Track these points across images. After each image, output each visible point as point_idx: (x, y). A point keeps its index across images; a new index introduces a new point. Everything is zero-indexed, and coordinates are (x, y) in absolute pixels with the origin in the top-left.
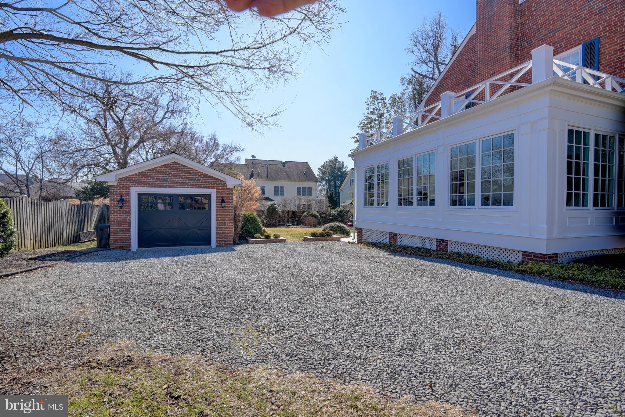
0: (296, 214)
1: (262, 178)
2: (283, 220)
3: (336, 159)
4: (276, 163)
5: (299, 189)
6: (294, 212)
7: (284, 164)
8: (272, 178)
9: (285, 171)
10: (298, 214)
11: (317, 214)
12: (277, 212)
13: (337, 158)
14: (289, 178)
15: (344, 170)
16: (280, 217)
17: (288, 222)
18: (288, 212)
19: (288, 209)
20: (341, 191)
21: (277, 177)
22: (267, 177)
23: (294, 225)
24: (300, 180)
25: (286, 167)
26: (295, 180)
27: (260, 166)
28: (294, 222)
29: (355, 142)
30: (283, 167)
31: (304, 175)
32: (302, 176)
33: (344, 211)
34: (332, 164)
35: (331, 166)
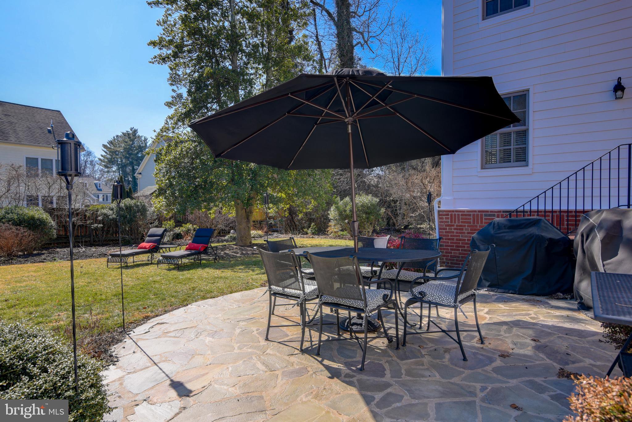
13: (135, 130)
24: (35, 142)
26: (19, 142)
31: (49, 134)
32: (40, 134)
33: (137, 207)
34: (127, 139)
35: (125, 142)
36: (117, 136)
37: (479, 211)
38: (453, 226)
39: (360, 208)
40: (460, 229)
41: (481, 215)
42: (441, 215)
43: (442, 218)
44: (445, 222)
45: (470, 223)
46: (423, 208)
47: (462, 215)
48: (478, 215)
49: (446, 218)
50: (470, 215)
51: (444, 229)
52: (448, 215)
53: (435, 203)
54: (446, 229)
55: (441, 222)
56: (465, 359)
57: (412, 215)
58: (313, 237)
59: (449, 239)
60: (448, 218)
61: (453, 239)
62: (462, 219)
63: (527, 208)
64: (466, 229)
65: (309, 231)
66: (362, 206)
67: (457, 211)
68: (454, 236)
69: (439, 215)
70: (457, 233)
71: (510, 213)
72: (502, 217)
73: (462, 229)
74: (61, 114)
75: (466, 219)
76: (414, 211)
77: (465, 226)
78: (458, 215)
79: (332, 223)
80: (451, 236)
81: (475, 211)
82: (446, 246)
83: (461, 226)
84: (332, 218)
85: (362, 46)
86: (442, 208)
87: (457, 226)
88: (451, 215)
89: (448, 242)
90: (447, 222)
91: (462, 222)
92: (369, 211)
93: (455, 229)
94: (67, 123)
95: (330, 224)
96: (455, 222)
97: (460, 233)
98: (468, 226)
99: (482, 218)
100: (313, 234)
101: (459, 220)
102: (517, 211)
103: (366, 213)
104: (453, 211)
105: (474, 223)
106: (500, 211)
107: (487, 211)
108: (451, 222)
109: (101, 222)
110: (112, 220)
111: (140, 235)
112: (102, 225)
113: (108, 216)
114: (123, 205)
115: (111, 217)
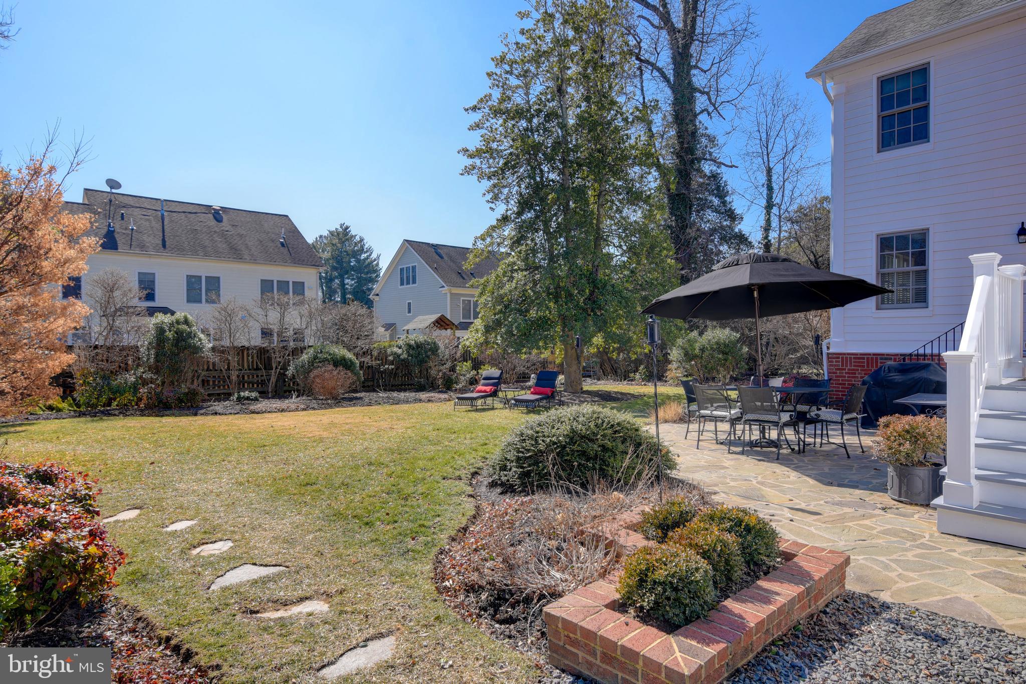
0: (270, 359)
1: (142, 247)
2: (224, 380)
3: (346, 230)
4: (191, 209)
5: (266, 286)
6: (262, 351)
7: (218, 214)
8: (180, 251)
9: (223, 234)
10: (276, 358)
11: (349, 355)
12: (197, 349)
13: (347, 228)
14: (235, 253)
15: (363, 256)
16: (211, 368)
17: (242, 384)
18: (242, 351)
19: (242, 341)
20: (377, 298)
21: (199, 250)
22: (164, 246)
23: (264, 394)
24: (270, 260)
25: (225, 224)
26: (254, 260)
27: (137, 212)
28: (263, 383)
29: (471, 128)
30: (213, 222)
31: (282, 248)
32: (273, 249)
33: (428, 345)
34: (336, 241)
35: (333, 245)
36: (321, 237)
37: (874, 354)
38: (845, 369)
39: (715, 347)
40: (852, 373)
41: (877, 359)
42: (831, 358)
43: (832, 362)
44: (835, 365)
45: (864, 366)
46: (806, 347)
47: (854, 358)
48: (872, 359)
49: (836, 361)
50: (864, 359)
51: (834, 373)
52: (839, 358)
53: (824, 344)
54: (836, 373)
55: (831, 365)
56: (849, 457)
57: (791, 356)
58: (645, 385)
59: (840, 384)
60: (839, 362)
61: (844, 384)
62: (854, 362)
63: (921, 351)
64: (859, 373)
65: (638, 376)
66: (717, 343)
67: (848, 354)
68: (845, 380)
69: (828, 358)
70: (848, 377)
71: (904, 356)
72: (895, 360)
73: (855, 374)
74: (290, 220)
75: (859, 362)
76: (795, 351)
77: (858, 370)
78: (850, 358)
79: (673, 366)
80: (842, 380)
81: (870, 354)
82: (836, 391)
83: (854, 370)
84: (675, 359)
85: (709, 114)
86: (831, 351)
87: (849, 370)
88: (842, 358)
89: (839, 387)
90: (837, 366)
91: (855, 366)
92: (727, 351)
93: (846, 373)
94: (299, 232)
95: (670, 366)
96: (847, 366)
97: (853, 377)
98: (861, 370)
99: (877, 362)
100: (643, 380)
101: (851, 363)
102: (911, 355)
103: (724, 353)
104: (844, 354)
105: (868, 366)
106: (897, 355)
107: (883, 355)
108: (842, 365)
109: (392, 363)
110: (403, 360)
111: (431, 379)
112: (393, 367)
113: (399, 356)
114: (413, 342)
115: (402, 357)
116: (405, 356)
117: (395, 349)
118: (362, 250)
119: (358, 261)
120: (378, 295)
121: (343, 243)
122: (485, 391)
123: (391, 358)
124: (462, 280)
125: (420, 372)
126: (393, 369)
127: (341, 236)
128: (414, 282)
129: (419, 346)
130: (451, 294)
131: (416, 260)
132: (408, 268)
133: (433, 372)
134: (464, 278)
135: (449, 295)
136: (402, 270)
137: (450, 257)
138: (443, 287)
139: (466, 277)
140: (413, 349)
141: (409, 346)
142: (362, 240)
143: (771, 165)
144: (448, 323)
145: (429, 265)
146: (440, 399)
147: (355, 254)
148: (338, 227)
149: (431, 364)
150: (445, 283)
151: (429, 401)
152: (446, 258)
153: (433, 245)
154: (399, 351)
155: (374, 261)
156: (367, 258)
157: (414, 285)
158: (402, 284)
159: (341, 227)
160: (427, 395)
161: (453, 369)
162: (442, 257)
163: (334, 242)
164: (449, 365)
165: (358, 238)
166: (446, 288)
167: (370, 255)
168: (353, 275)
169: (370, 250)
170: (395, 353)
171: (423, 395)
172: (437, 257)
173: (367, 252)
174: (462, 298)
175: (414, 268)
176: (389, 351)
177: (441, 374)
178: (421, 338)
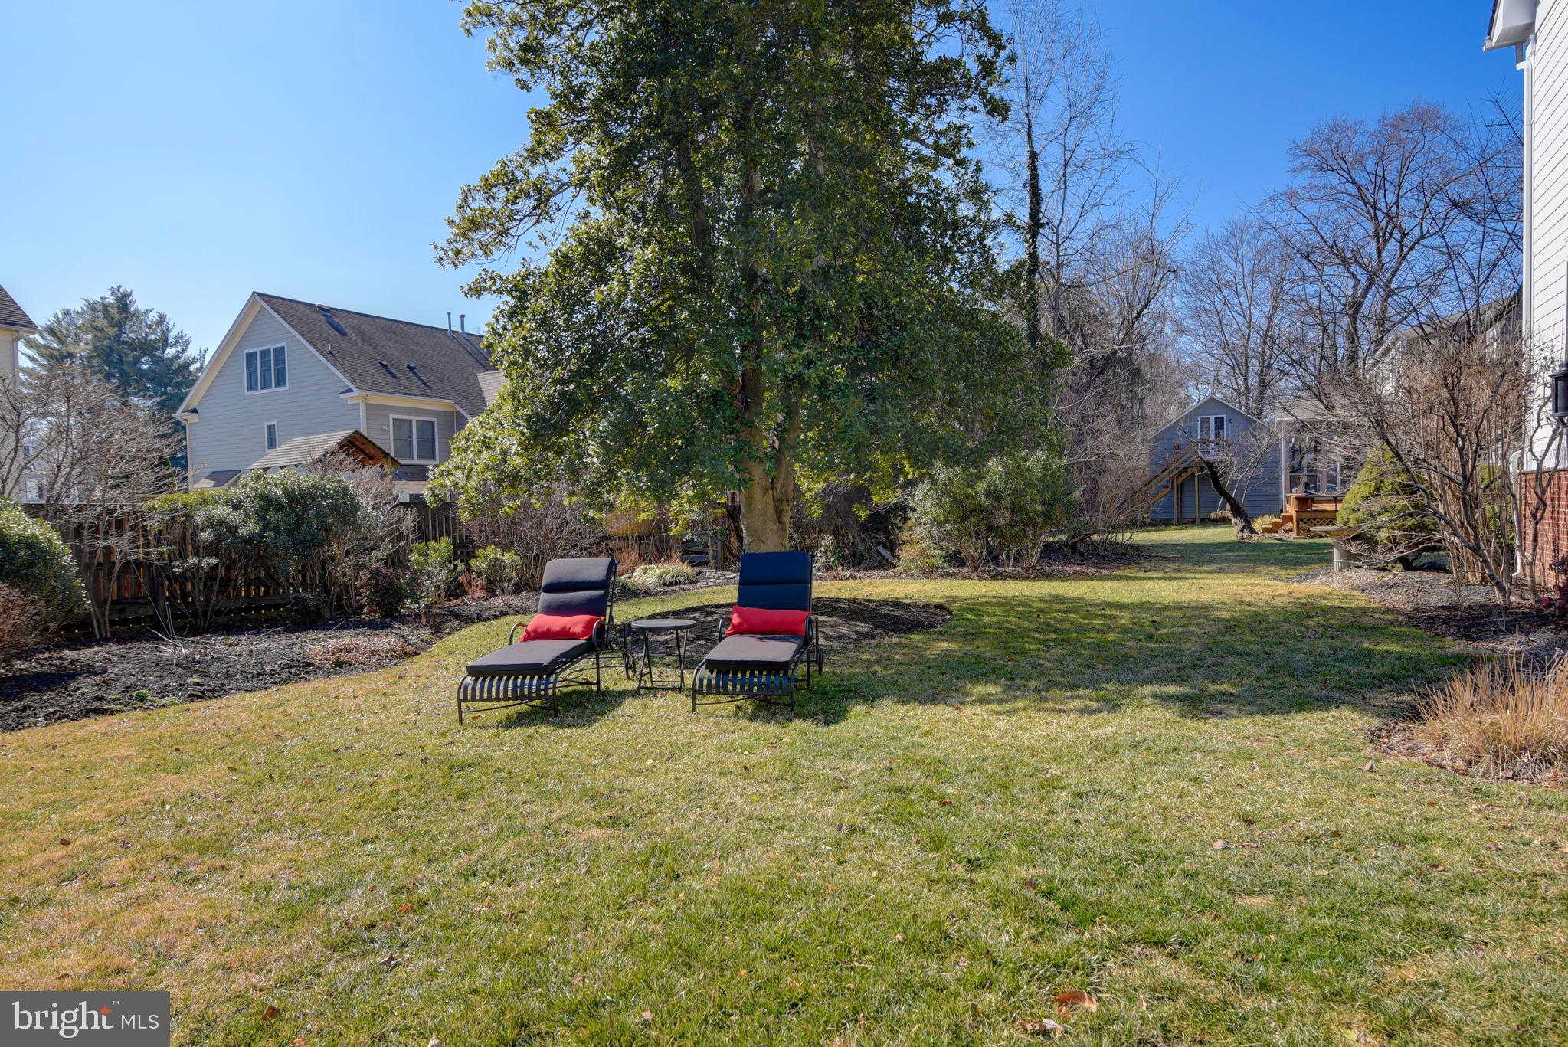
3: (123, 301)
15: (170, 352)
20: (193, 418)
33: (324, 497)
34: (102, 322)
35: (96, 328)
36: (68, 312)
109: (211, 550)
110: (249, 541)
111: (335, 591)
112: (214, 561)
113: (233, 530)
114: (279, 491)
115: (242, 532)
116: (252, 528)
117: (221, 511)
118: (165, 342)
119: (157, 360)
120: (195, 411)
121: (120, 325)
122: (564, 634)
123: (206, 536)
124: (390, 379)
125: (303, 572)
126: (215, 567)
127: (114, 312)
128: (281, 380)
129: (297, 500)
130: (369, 406)
131: (283, 336)
132: (265, 354)
133: (342, 570)
134: (394, 376)
135: (362, 409)
136: (251, 357)
137: (362, 335)
138: (350, 390)
139: (398, 375)
140: (280, 507)
141: (268, 502)
142: (162, 319)
143: (1037, 149)
144: (372, 451)
145: (314, 346)
146: (374, 653)
147: (147, 348)
148: (108, 294)
149: (335, 549)
150: (354, 382)
151: (339, 664)
152: (352, 335)
153: (321, 308)
154: (236, 517)
155: (194, 361)
156: (178, 357)
157: (279, 389)
158: (251, 387)
159: (113, 293)
160: (332, 644)
161: (396, 560)
162: (343, 333)
163: (99, 324)
164: (385, 549)
165: (153, 317)
166: (357, 392)
167: (184, 351)
168: (148, 389)
169: (183, 342)
170: (221, 522)
171: (319, 645)
172: (332, 332)
173: (176, 343)
174: (392, 416)
175: (280, 352)
176: (200, 516)
177: (364, 575)
178: (303, 480)
